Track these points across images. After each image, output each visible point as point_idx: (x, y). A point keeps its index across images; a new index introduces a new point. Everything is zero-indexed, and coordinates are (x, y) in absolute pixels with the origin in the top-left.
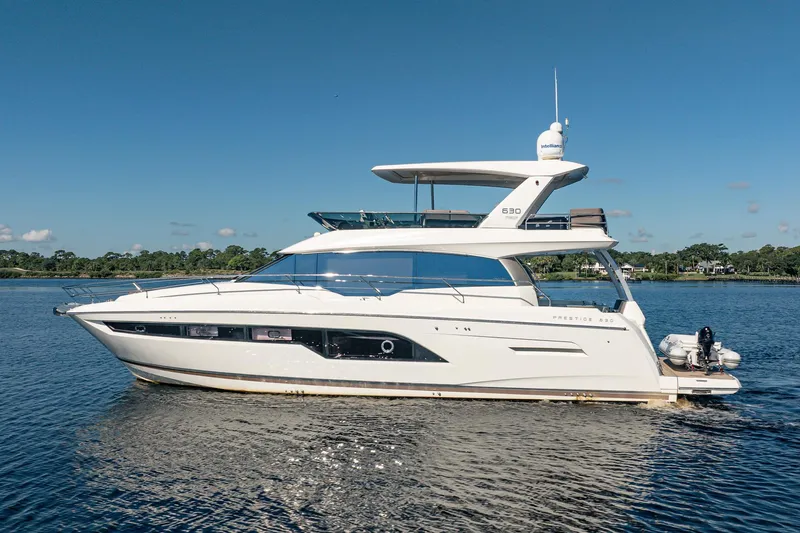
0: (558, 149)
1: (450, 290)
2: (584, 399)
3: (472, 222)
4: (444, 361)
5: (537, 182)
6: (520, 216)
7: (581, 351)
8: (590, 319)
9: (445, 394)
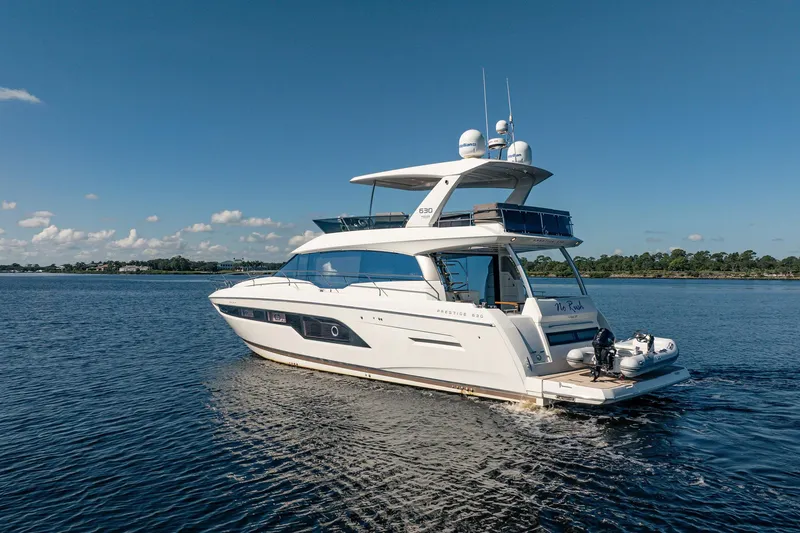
0: (471, 148)
1: (371, 284)
2: (467, 393)
3: (400, 222)
4: (367, 346)
5: (446, 182)
6: (432, 215)
7: (458, 345)
8: (465, 314)
9: (374, 376)
